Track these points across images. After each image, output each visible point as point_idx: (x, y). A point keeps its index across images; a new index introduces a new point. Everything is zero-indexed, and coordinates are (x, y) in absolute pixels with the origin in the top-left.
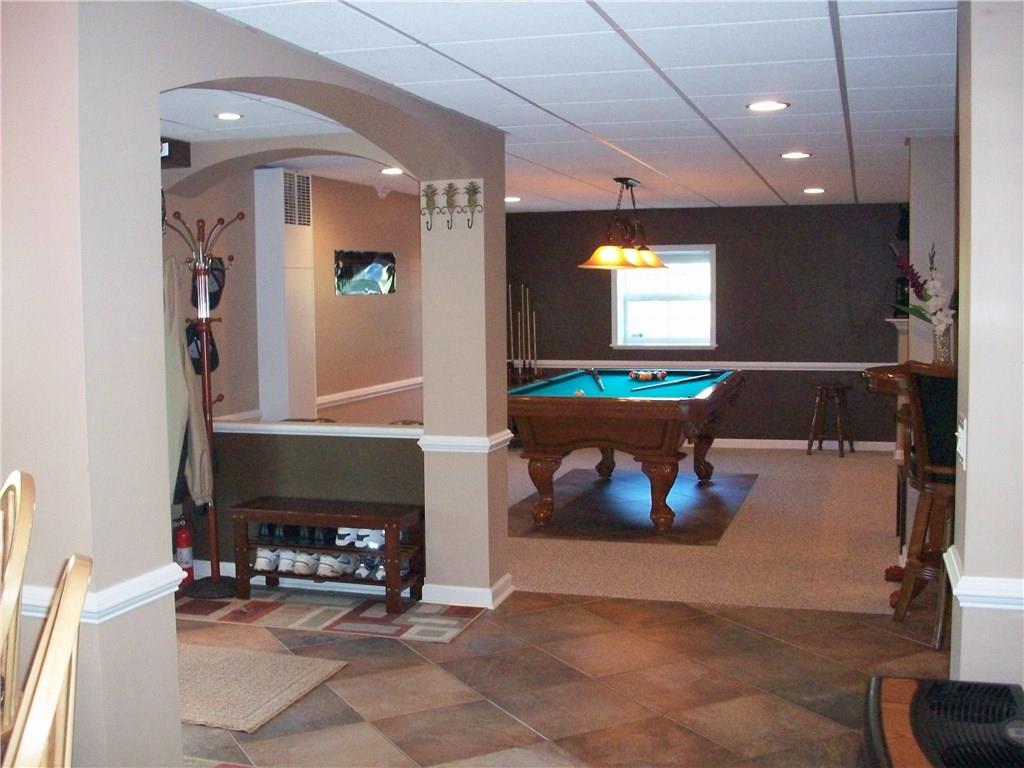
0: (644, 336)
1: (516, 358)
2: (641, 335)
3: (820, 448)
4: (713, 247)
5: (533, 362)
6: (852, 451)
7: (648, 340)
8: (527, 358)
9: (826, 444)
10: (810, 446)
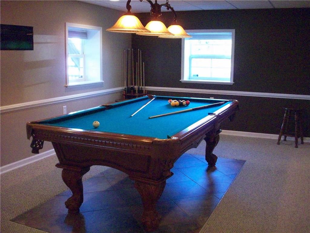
0: (199, 76)
1: (135, 85)
2: (197, 76)
3: (285, 140)
4: (234, 30)
5: (143, 87)
6: (302, 143)
7: (200, 79)
8: (140, 85)
9: (288, 138)
10: (280, 138)
